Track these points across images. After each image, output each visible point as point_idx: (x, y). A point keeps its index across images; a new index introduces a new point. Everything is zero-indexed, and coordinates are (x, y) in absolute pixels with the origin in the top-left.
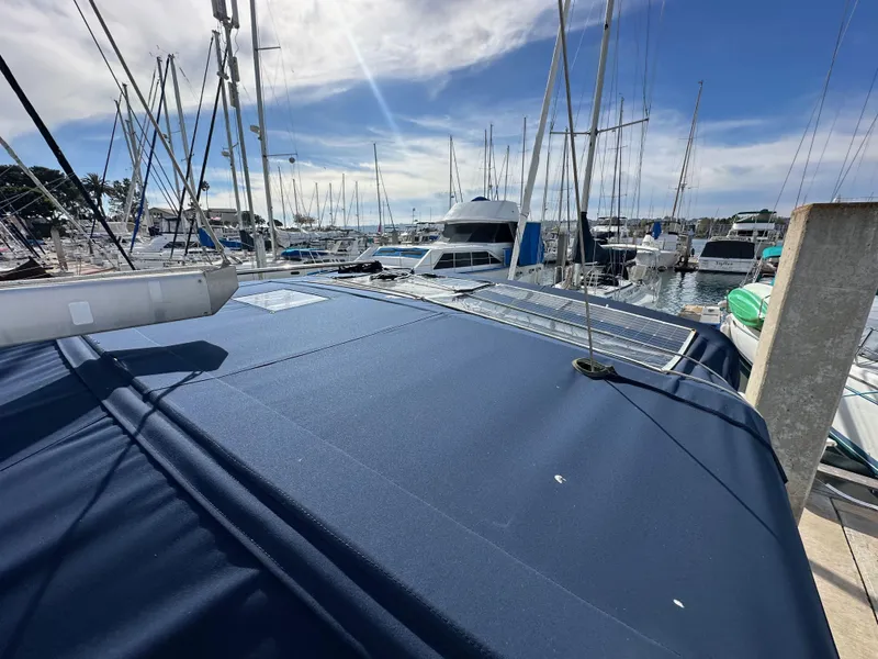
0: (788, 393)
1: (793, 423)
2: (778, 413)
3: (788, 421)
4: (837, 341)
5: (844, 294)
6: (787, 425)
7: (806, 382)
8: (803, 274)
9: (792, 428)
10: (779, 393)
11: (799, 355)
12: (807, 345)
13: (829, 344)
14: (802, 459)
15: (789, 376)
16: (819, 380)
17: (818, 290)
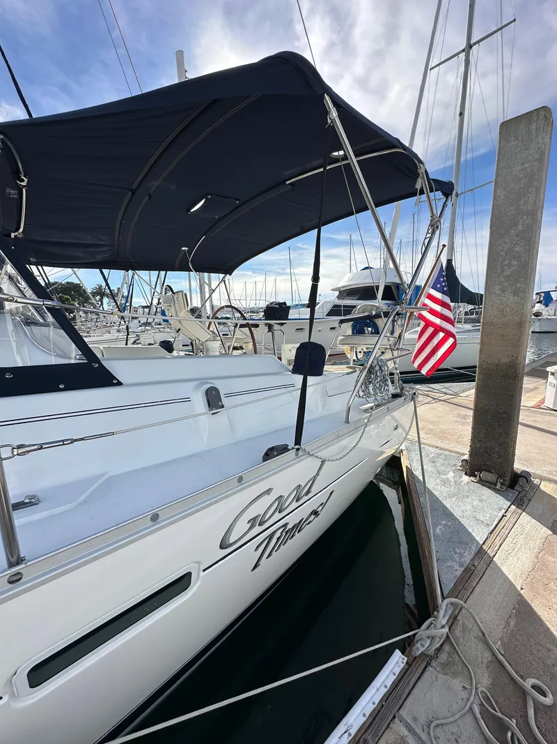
0: (504, 243)
1: (510, 262)
2: (500, 259)
3: (507, 262)
4: (526, 199)
5: (525, 168)
6: (506, 265)
7: (513, 232)
8: (501, 165)
9: (510, 265)
10: (499, 245)
11: (507, 216)
12: (510, 208)
13: (522, 202)
14: (519, 285)
15: (503, 232)
16: (520, 227)
17: (511, 171)
